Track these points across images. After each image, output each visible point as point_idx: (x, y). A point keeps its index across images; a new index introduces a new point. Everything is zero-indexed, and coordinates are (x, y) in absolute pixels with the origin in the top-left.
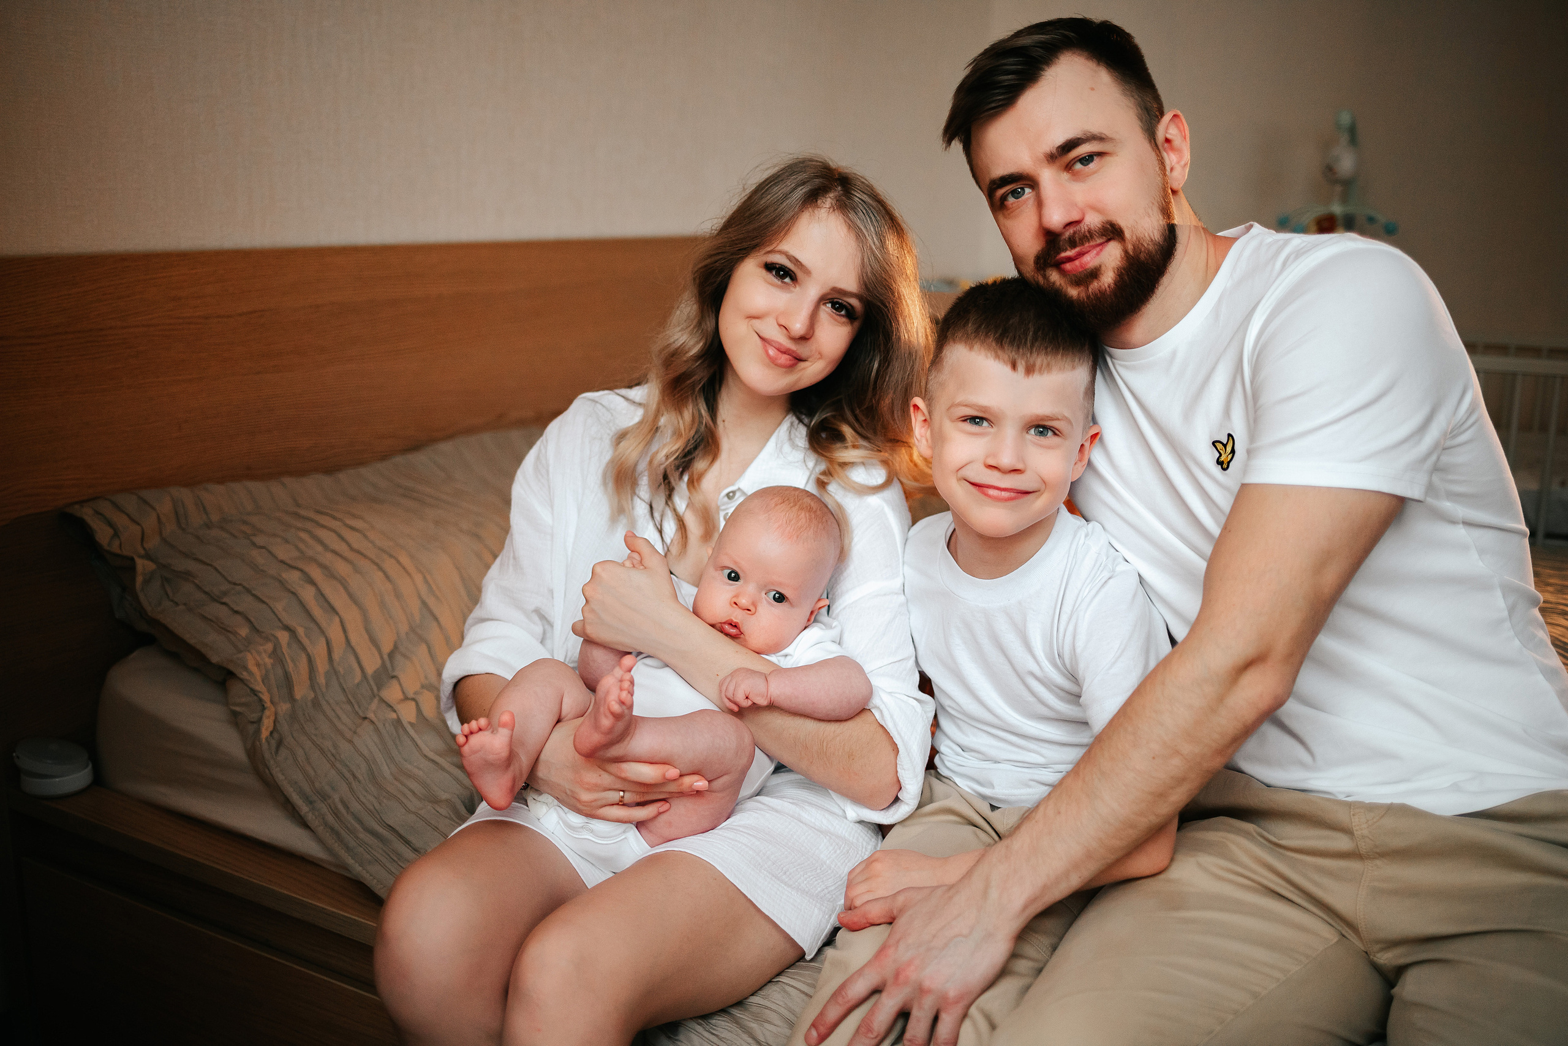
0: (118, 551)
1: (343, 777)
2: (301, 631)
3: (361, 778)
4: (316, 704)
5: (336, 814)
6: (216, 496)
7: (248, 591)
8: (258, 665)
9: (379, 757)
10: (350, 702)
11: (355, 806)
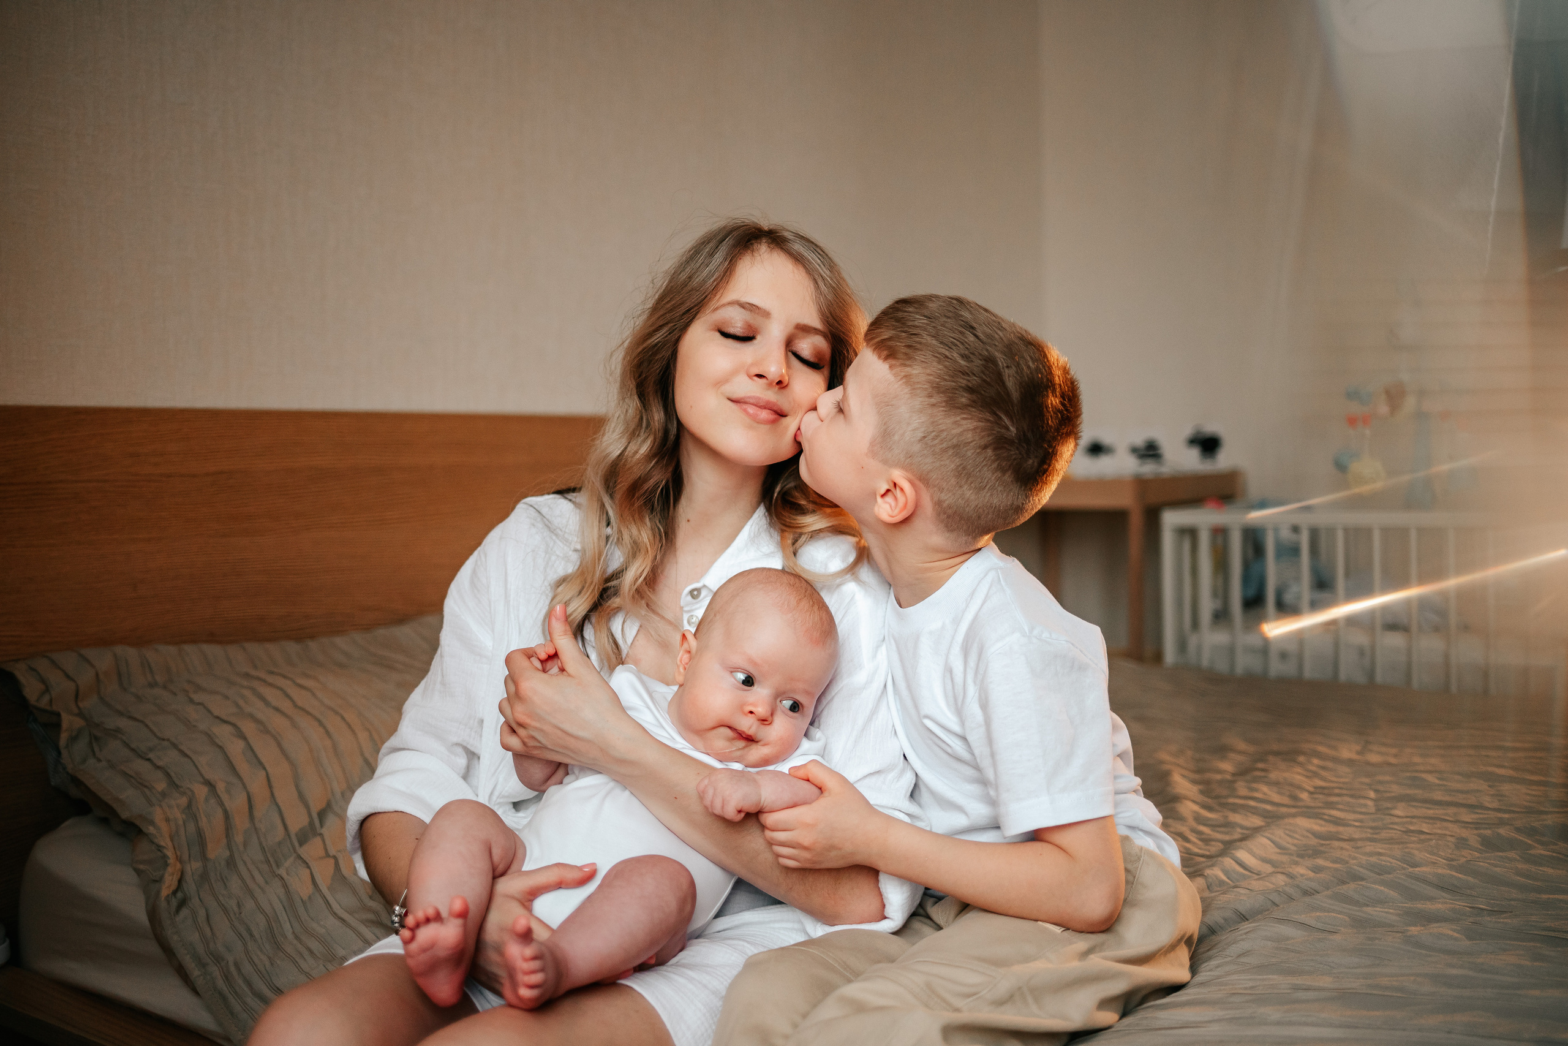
0: (48, 708)
1: (240, 936)
2: (221, 787)
3: (257, 937)
4: (231, 863)
5: (227, 978)
6: (163, 654)
7: (175, 746)
8: (167, 820)
9: (283, 917)
10: (268, 861)
11: (247, 968)
